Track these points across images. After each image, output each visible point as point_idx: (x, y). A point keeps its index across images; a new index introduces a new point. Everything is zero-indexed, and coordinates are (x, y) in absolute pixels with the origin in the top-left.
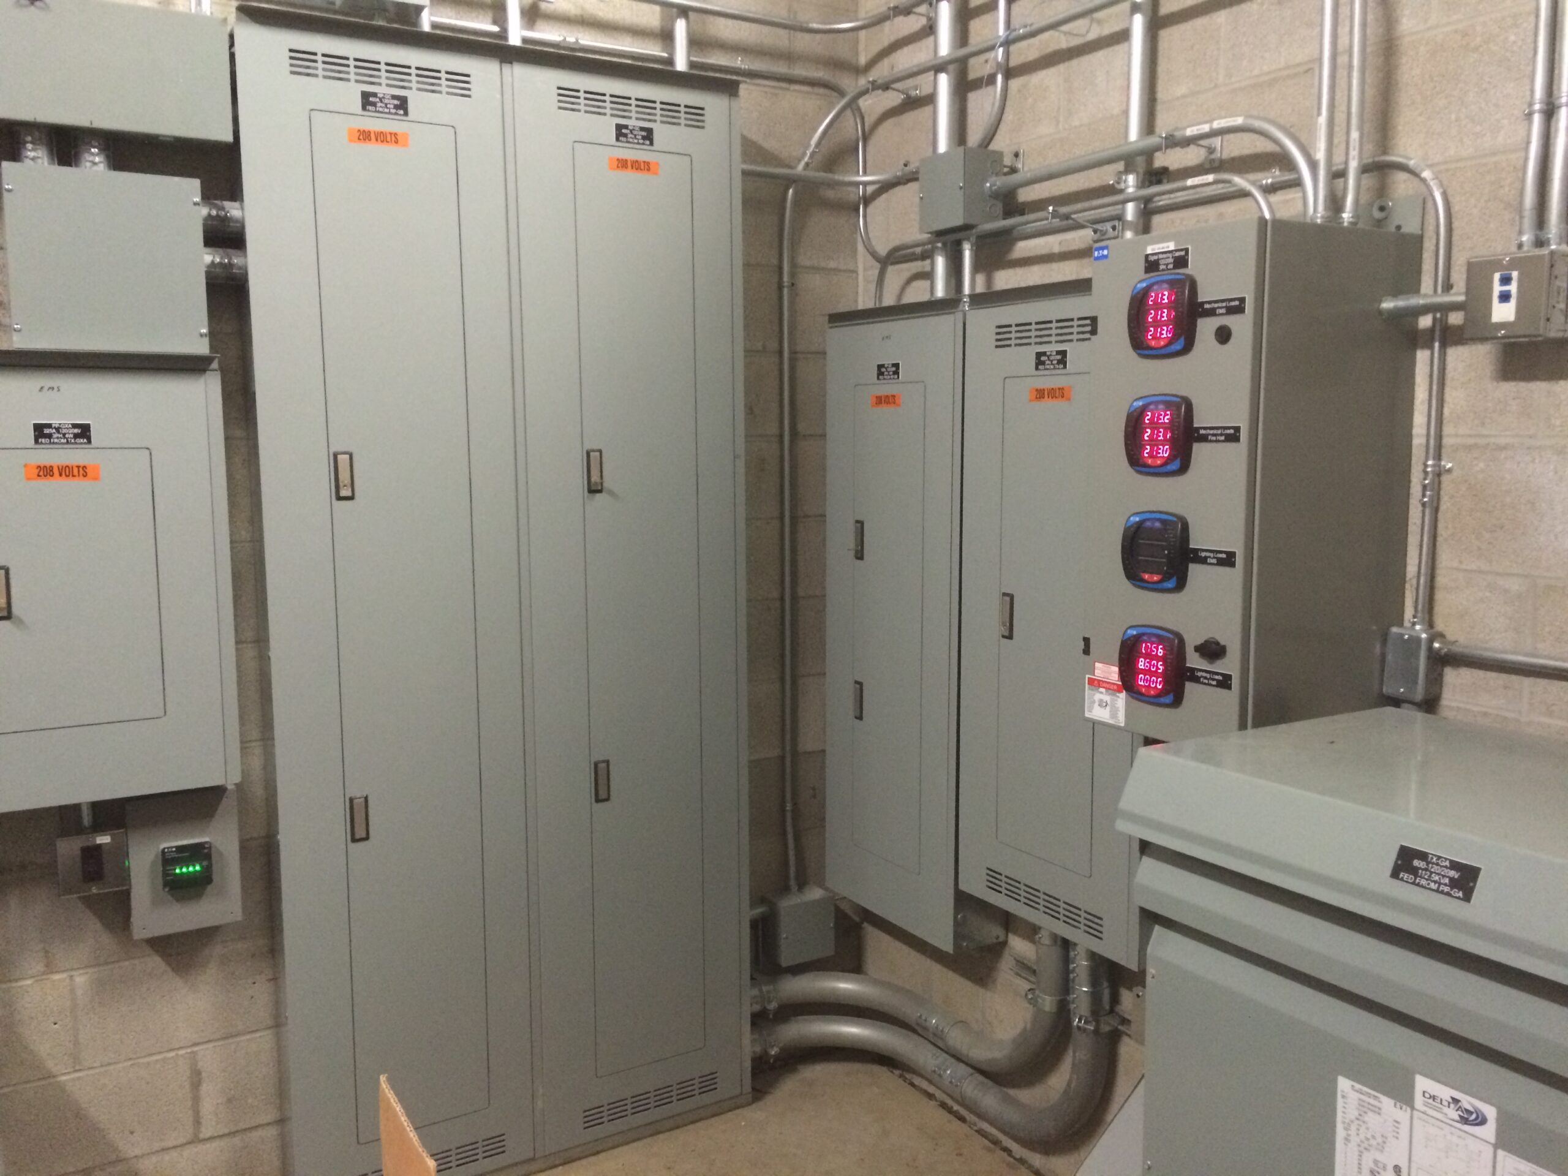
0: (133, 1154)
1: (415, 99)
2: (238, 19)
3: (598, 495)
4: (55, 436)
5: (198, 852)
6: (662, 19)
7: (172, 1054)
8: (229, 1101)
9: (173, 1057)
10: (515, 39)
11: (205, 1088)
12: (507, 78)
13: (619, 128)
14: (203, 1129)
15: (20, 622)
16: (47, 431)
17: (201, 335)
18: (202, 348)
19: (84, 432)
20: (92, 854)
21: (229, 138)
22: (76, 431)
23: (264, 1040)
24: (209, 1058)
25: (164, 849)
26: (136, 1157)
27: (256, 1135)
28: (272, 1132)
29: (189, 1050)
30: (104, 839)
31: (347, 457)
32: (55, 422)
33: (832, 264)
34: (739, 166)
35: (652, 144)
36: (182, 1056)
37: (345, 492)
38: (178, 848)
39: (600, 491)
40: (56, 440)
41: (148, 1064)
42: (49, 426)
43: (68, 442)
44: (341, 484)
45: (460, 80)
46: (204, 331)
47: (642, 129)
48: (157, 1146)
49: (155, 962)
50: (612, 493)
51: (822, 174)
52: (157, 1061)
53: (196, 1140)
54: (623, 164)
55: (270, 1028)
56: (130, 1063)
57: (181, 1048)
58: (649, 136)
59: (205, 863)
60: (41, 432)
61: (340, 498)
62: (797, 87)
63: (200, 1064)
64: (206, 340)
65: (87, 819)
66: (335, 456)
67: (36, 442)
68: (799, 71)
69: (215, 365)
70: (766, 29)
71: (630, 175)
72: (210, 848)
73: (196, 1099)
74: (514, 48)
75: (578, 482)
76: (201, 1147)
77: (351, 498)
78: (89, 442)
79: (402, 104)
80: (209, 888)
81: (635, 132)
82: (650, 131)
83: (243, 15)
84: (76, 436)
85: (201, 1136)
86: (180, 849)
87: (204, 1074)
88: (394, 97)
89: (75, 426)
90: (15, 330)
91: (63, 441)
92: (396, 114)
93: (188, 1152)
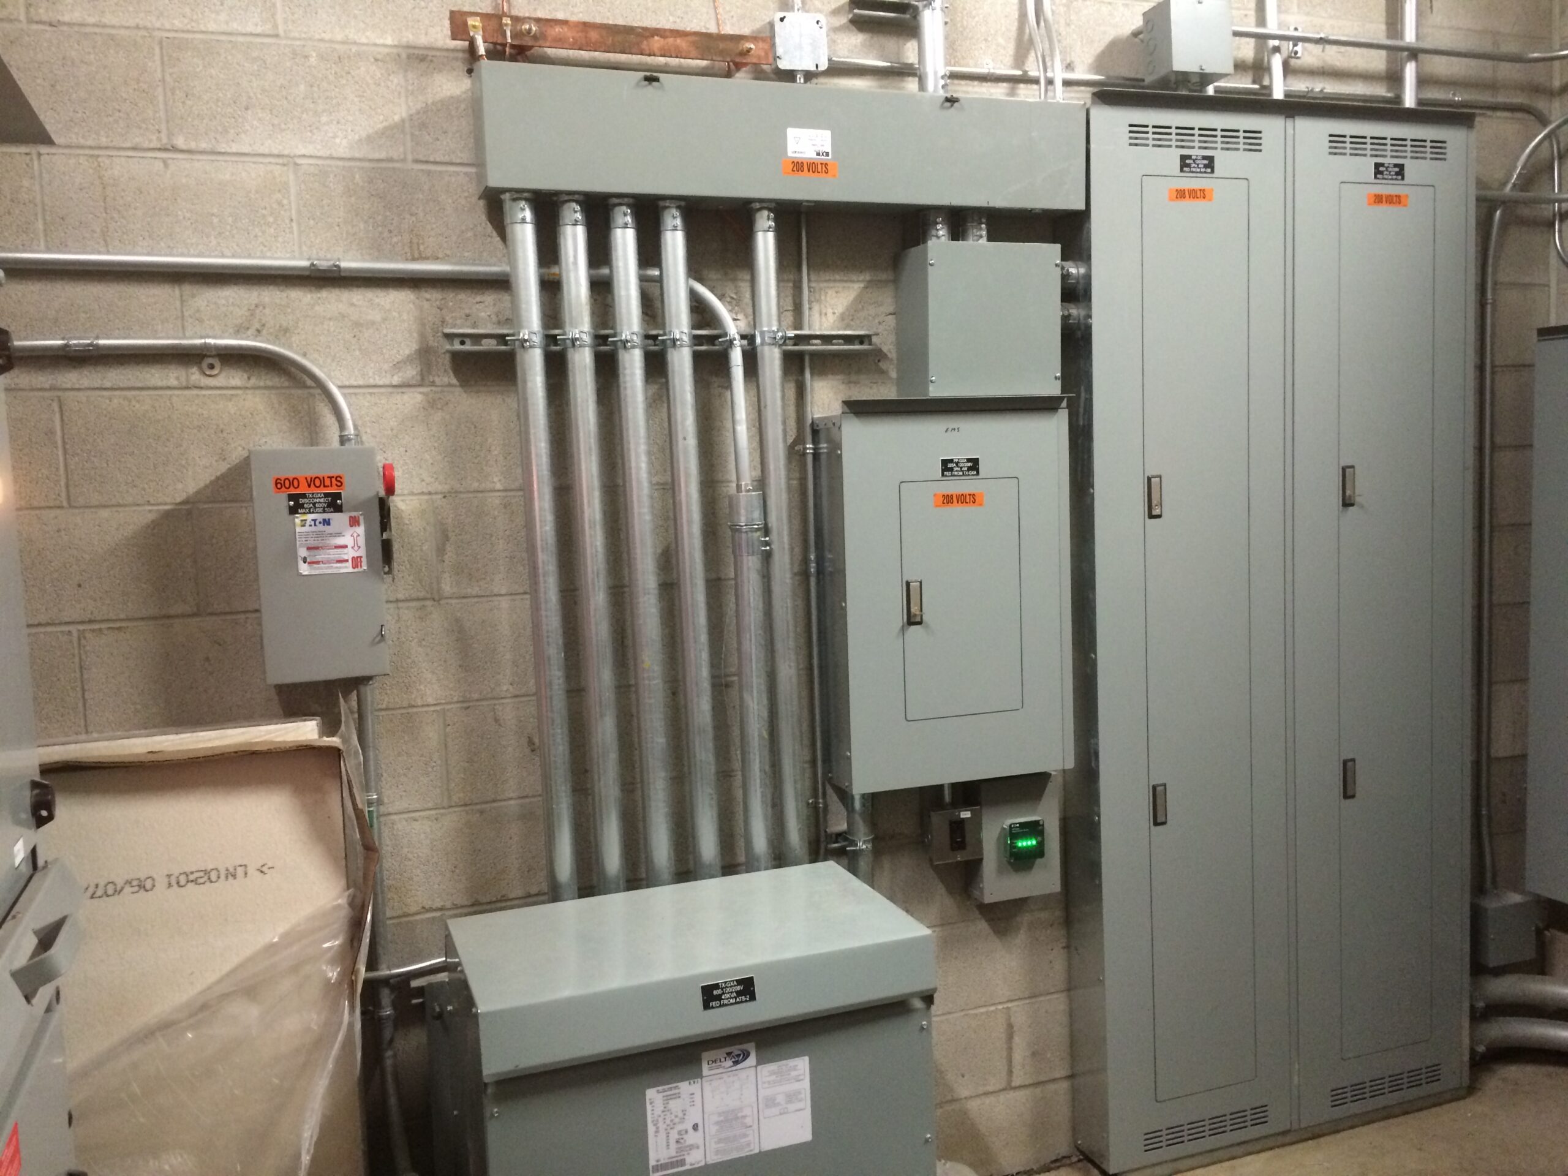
0: (963, 1096)
1: (1222, 159)
2: (1093, 103)
3: (1351, 508)
4: (955, 469)
5: (1034, 829)
6: (1388, 62)
7: (992, 1008)
8: (1034, 1054)
9: (993, 1011)
10: (1278, 94)
11: (1017, 1039)
12: (1290, 131)
13: (1377, 166)
14: (1014, 1078)
15: (927, 627)
16: (950, 465)
17: (1056, 378)
18: (1054, 389)
19: (974, 464)
20: (958, 826)
21: (1081, 206)
22: (969, 464)
23: (1058, 1003)
24: (1020, 1015)
25: (1010, 826)
26: (966, 1098)
27: (1052, 1087)
28: (1065, 1085)
29: (1005, 1006)
30: (966, 814)
31: (1158, 479)
32: (955, 458)
33: (1527, 280)
34: (1473, 192)
35: (1403, 179)
36: (1000, 1010)
37: (1156, 512)
38: (1020, 823)
39: (1352, 505)
40: (956, 473)
41: (976, 1015)
42: (951, 461)
43: (963, 475)
44: (1153, 505)
45: (1253, 139)
46: (1059, 374)
47: (1396, 165)
48: (981, 1090)
49: (982, 925)
50: (1362, 507)
51: (1523, 194)
52: (982, 1013)
53: (1009, 1087)
54: (1378, 199)
55: (1062, 991)
56: (963, 1013)
57: (1000, 1003)
58: (1400, 170)
59: (1039, 839)
60: (946, 466)
61: (1151, 516)
62: (1499, 114)
63: (1013, 1019)
64: (1059, 383)
65: (947, 798)
66: (1149, 479)
67: (943, 475)
68: (1501, 99)
69: (1064, 404)
70: (1473, 62)
71: (1384, 209)
72: (1043, 825)
73: (1010, 1049)
74: (1277, 102)
75: (1336, 499)
76: (1012, 1094)
77: (1159, 516)
78: (978, 473)
79: (1210, 163)
80: (1039, 861)
81: (1390, 169)
82: (1401, 167)
83: (1097, 100)
84: (970, 469)
85: (1013, 1084)
86: (1022, 825)
87: (1015, 1029)
88: (1204, 158)
89: (969, 460)
90: (931, 381)
91: (961, 473)
92: (1205, 172)
93: (1002, 1097)
